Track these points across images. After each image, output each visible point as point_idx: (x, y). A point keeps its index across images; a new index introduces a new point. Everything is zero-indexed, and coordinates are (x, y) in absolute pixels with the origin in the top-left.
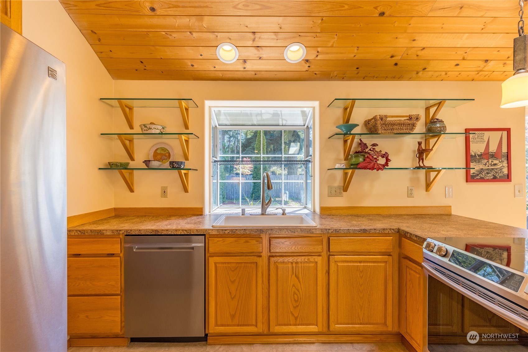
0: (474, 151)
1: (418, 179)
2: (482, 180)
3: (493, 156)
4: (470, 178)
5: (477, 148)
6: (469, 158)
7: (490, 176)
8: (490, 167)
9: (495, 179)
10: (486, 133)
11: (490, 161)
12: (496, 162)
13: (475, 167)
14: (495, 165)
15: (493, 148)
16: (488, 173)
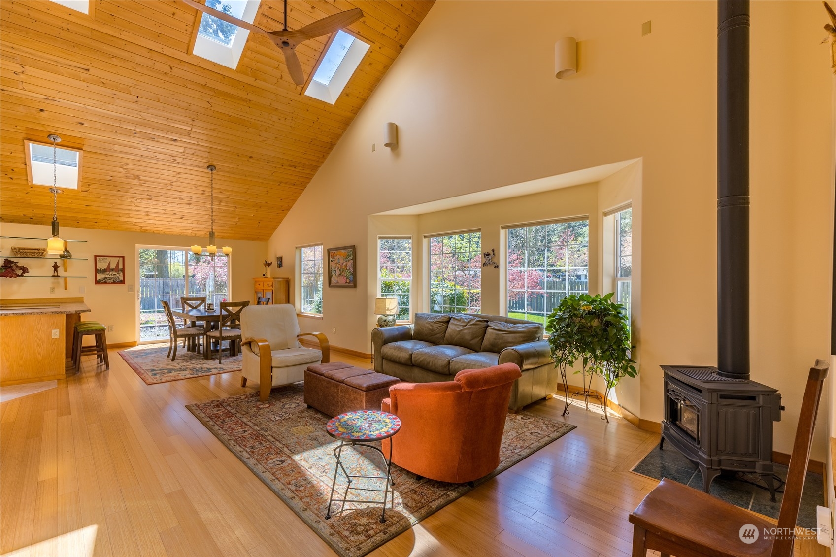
0: (100, 267)
1: (58, 283)
2: (106, 283)
3: (112, 270)
4: (97, 282)
5: (102, 266)
6: (97, 271)
7: (111, 281)
8: (111, 276)
9: (114, 283)
10: (108, 259)
11: (111, 273)
12: (114, 273)
13: (100, 277)
14: (114, 275)
15: (113, 266)
16: (109, 279)
